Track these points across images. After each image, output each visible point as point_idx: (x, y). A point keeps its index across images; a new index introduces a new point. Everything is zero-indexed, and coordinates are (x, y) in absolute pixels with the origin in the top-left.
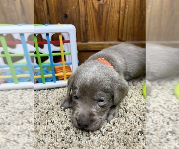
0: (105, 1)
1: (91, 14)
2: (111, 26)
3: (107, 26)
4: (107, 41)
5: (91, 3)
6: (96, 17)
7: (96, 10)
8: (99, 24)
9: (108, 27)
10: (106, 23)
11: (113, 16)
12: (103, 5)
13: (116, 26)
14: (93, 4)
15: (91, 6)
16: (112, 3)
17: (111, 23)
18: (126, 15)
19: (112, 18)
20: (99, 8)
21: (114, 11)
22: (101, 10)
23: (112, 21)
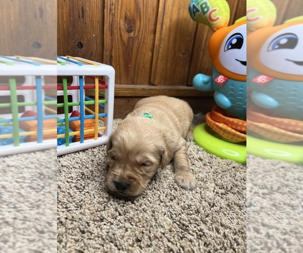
0: (136, 35)
1: (117, 47)
2: (142, 65)
3: (137, 65)
4: (136, 84)
5: (119, 34)
6: (123, 51)
7: (124, 44)
8: (127, 61)
9: (138, 67)
10: (136, 61)
11: (145, 53)
12: (133, 39)
13: (148, 66)
14: (121, 35)
15: (118, 38)
16: (144, 39)
17: (142, 62)
18: (160, 55)
19: (143, 56)
20: (128, 41)
21: (146, 48)
22: (131, 44)
23: (142, 60)
